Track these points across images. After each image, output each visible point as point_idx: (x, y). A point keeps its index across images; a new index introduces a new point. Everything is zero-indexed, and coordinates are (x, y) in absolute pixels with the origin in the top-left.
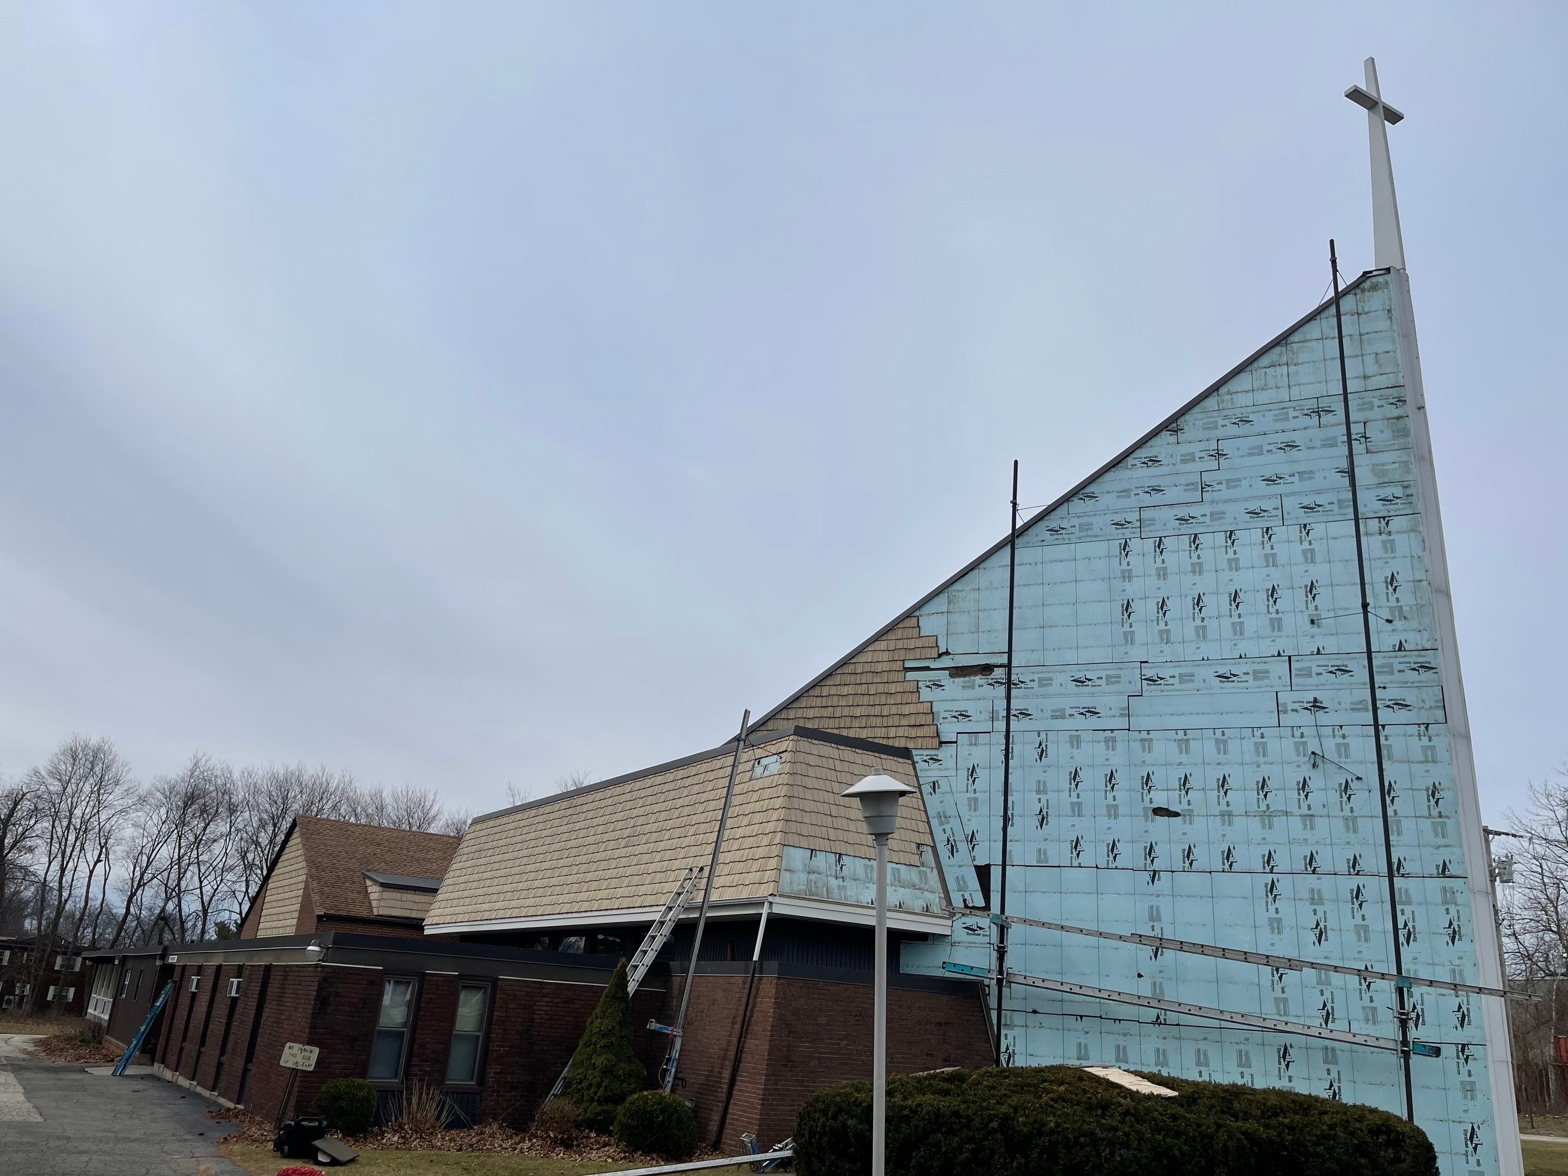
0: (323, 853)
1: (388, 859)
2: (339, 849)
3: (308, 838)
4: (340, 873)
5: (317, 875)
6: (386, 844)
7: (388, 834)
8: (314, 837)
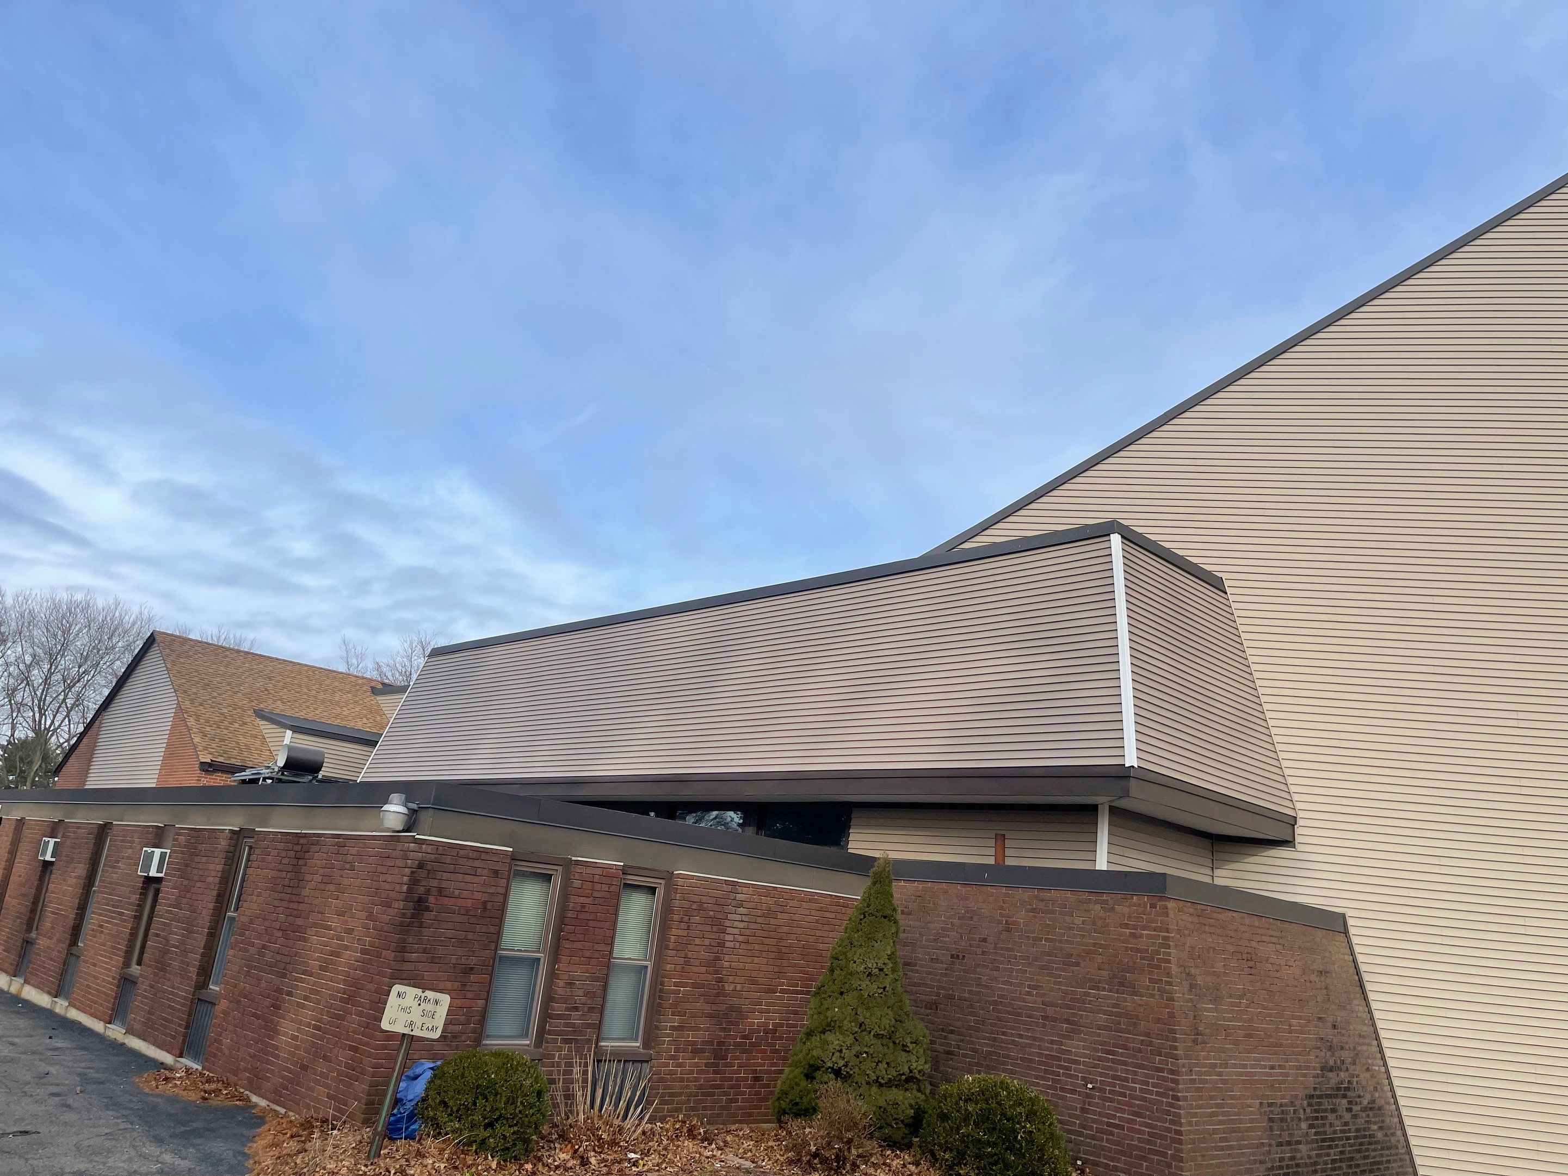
0: (198, 683)
1: (285, 697)
2: (218, 679)
3: (173, 661)
4: (225, 710)
5: (194, 709)
6: (279, 678)
7: (280, 666)
8: (182, 660)
